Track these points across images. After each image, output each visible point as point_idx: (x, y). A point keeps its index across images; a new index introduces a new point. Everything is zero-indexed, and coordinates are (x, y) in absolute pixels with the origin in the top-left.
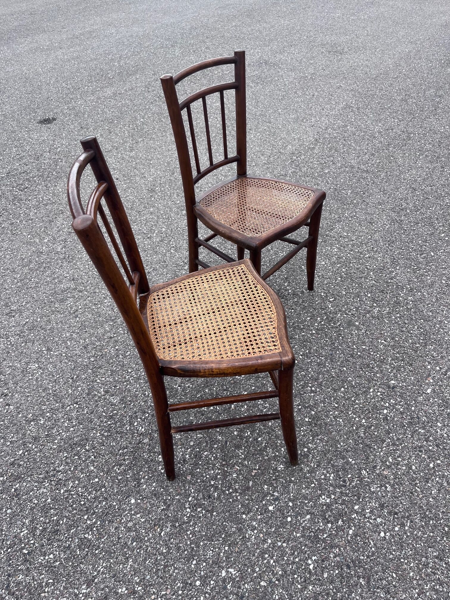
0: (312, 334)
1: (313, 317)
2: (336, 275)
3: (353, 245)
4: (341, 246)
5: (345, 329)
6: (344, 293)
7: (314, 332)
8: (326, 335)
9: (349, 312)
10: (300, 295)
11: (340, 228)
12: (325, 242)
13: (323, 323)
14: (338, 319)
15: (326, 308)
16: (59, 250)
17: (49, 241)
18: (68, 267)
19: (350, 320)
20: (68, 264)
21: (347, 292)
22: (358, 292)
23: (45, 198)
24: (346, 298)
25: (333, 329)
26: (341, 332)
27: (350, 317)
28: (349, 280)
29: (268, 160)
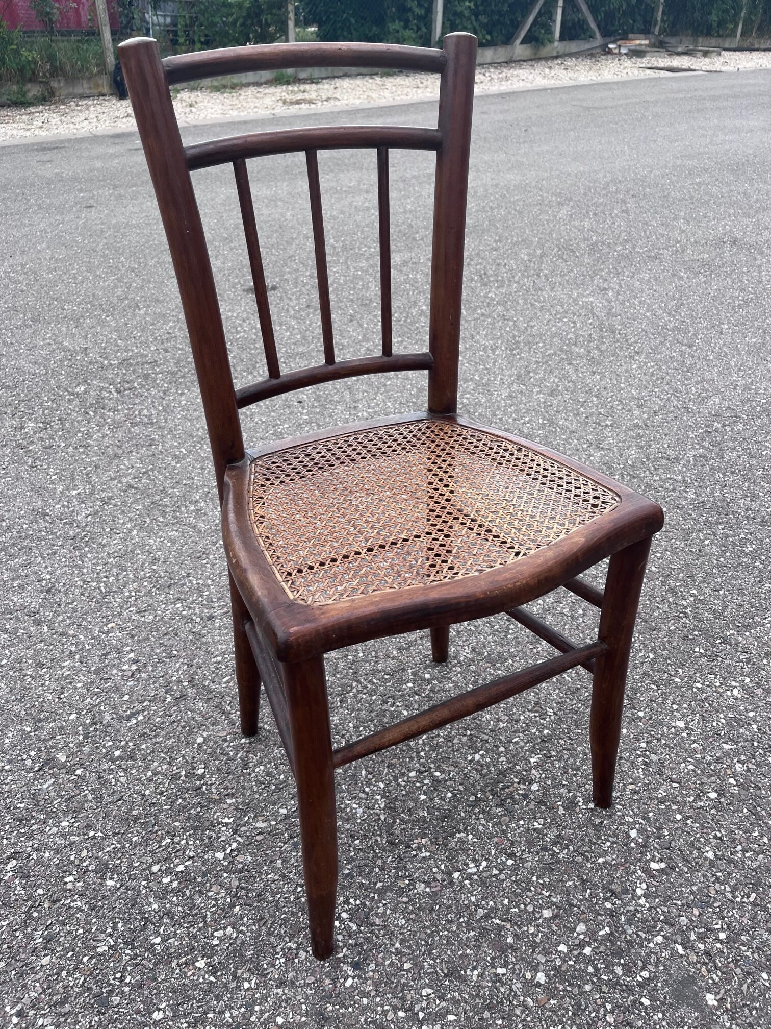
0: (530, 986)
1: (564, 912)
2: (705, 780)
4: (759, 685)
5: (655, 1009)
6: (710, 855)
7: (541, 977)
8: (578, 1010)
9: (701, 938)
10: (561, 811)
12: (712, 657)
13: (587, 951)
14: (647, 954)
15: (626, 891)
16: (79, 518)
17: (79, 494)
18: (64, 560)
19: (689, 975)
20: (71, 552)
21: (723, 855)
22: (759, 867)
23: (145, 412)
24: (709, 875)
25: (615, 992)
26: (638, 1014)
27: (693, 963)
28: (745, 810)
29: (648, 419)
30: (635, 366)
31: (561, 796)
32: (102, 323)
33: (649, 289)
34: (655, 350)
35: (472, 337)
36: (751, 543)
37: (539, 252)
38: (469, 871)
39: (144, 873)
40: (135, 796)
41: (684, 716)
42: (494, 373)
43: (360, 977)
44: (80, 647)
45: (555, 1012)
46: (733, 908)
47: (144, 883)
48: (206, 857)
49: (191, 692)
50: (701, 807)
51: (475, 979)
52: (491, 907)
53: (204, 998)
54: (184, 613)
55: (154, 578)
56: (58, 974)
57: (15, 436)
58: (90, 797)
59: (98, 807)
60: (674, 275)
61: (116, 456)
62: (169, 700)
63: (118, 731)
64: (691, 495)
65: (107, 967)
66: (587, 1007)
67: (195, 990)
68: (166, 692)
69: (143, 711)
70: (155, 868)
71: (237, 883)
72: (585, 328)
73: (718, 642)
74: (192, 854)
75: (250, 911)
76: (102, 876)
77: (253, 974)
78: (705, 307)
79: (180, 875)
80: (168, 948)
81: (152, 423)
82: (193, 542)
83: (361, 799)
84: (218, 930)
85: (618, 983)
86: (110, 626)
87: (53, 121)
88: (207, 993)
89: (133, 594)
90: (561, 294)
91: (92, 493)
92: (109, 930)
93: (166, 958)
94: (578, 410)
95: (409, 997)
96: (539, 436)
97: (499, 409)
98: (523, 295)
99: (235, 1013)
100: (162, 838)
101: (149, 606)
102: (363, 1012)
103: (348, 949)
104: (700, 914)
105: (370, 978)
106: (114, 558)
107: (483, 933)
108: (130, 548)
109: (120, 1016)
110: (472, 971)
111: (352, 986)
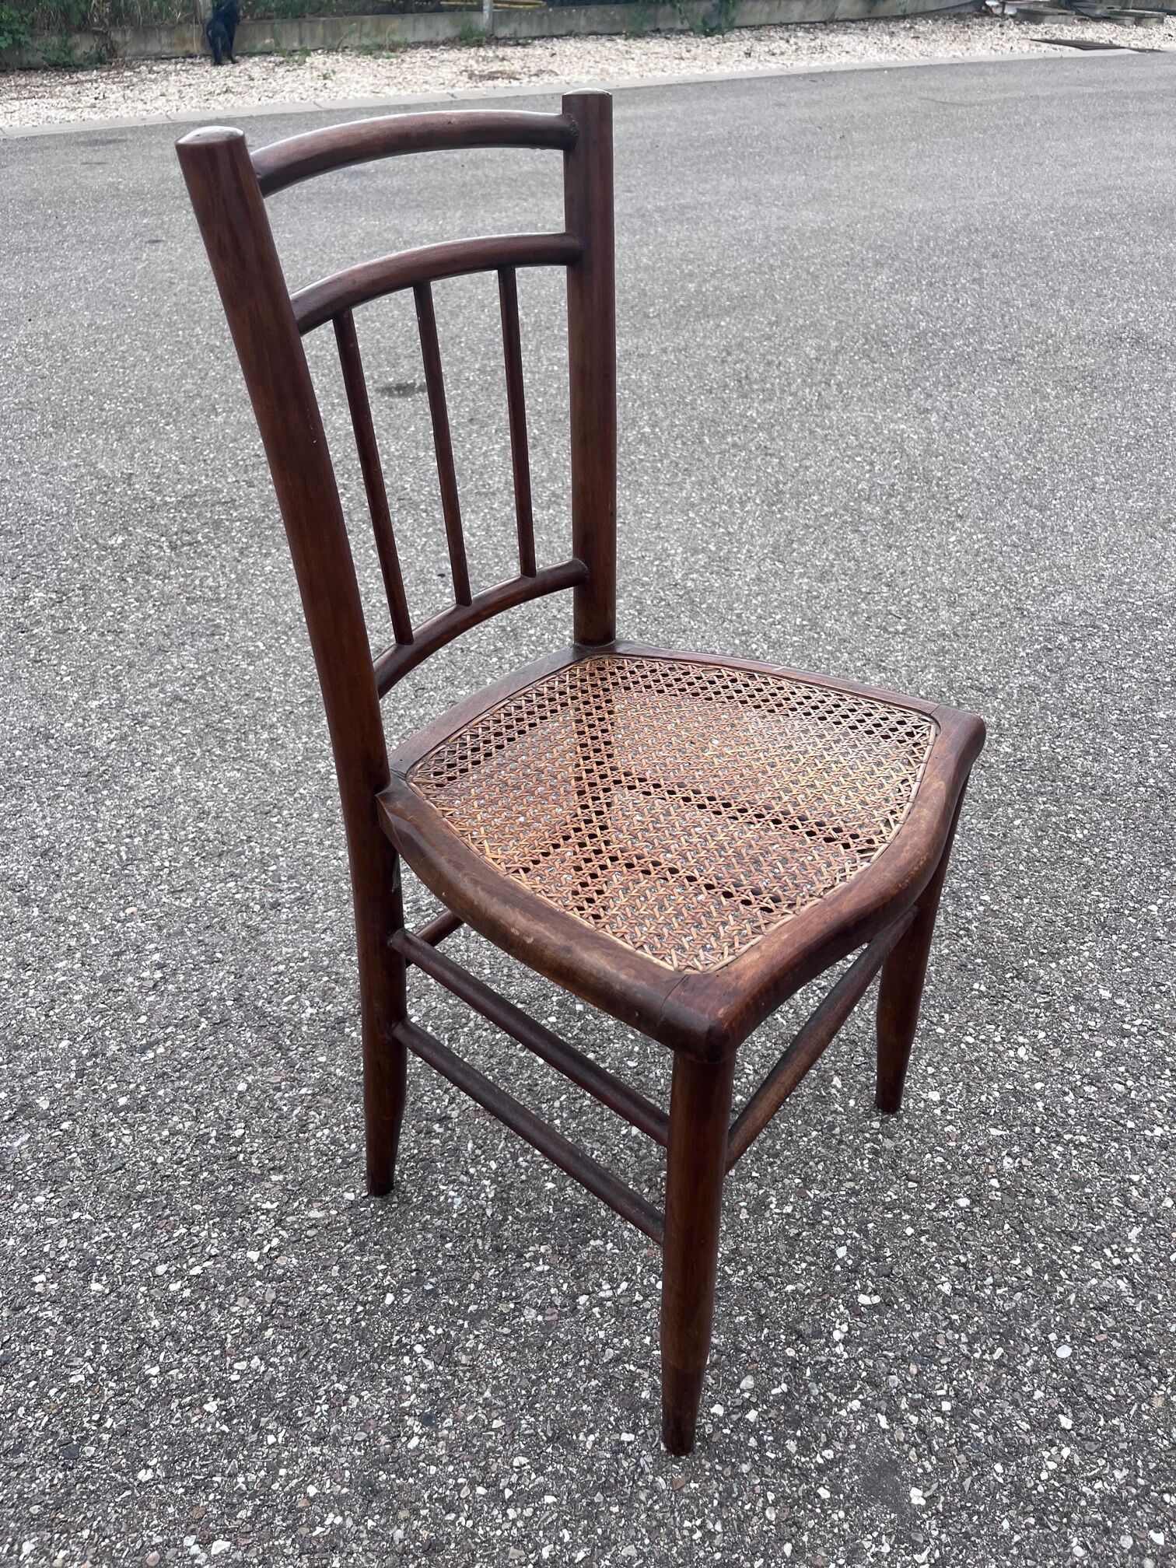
2: (956, 1179)
3: (1112, 1058)
4: (1057, 1043)
5: (834, 1504)
6: (946, 1288)
8: (727, 1498)
9: (915, 1407)
10: (744, 1215)
11: (1092, 959)
12: (995, 1000)
13: (752, 1415)
14: (835, 1425)
15: (818, 1334)
16: (98, 744)
17: (101, 707)
18: (70, 807)
19: (890, 1460)
20: (82, 796)
21: (964, 1290)
22: (1014, 1310)
23: (210, 582)
24: (940, 1317)
25: (782, 1477)
26: (811, 1511)
27: (899, 1442)
28: (1007, 1227)
29: (960, 624)
30: (953, 539)
31: (747, 1193)
32: (157, 434)
33: (994, 413)
34: (988, 514)
35: (714, 480)
36: (1083, 827)
37: (834, 344)
38: (602, 1294)
39: (145, 1276)
40: (142, 1164)
41: (941, 1085)
42: (738, 541)
43: (429, 1436)
44: (83, 940)
45: (693, 1498)
46: (968, 1368)
47: (143, 1289)
48: (234, 1257)
49: (236, 1015)
50: (944, 1219)
51: (589, 1446)
52: (626, 1347)
53: (211, 1454)
54: (237, 896)
55: (199, 842)
56: (14, 1411)
57: (13, 611)
58: (78, 1162)
59: (88, 1178)
60: (1035, 391)
61: (161, 650)
62: (203, 1025)
63: (127, 1068)
64: (1005, 748)
65: (81, 1404)
66: (741, 1495)
67: (200, 1442)
68: (200, 1015)
69: (165, 1040)
70: (161, 1269)
71: (273, 1296)
72: (888, 473)
73: (1008, 976)
74: (214, 1251)
75: (287, 1336)
76: (86, 1276)
77: (282, 1424)
78: (1074, 446)
79: (194, 1280)
80: (168, 1383)
81: (218, 600)
82: (261, 788)
83: (462, 1183)
84: (239, 1361)
85: (788, 1464)
86: (128, 911)
87: (112, 97)
88: (215, 1447)
89: (167, 864)
90: (858, 416)
91: (120, 707)
92: (89, 1353)
93: (163, 1397)
94: (856, 605)
95: (494, 1467)
96: (792, 645)
97: (738, 600)
98: (801, 414)
99: (252, 1477)
100: (175, 1227)
101: (188, 883)
102: (427, 1486)
103: (418, 1396)
104: (919, 1372)
105: (443, 1438)
106: (144, 808)
107: (609, 1383)
108: (167, 795)
109: (93, 1473)
110: (586, 1435)
111: (417, 1448)
